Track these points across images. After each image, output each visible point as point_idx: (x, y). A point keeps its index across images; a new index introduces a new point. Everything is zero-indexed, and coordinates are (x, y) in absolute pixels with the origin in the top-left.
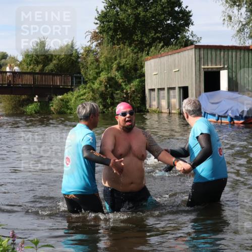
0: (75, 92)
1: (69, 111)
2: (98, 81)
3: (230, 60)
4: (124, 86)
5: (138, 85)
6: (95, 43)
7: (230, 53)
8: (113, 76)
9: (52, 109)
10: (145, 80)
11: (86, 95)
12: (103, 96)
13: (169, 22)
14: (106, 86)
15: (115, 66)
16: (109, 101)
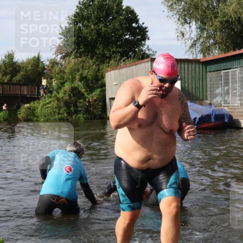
0: (41, 101)
1: (35, 119)
2: (62, 90)
3: (183, 71)
4: (86, 95)
5: (100, 94)
6: (60, 56)
7: (183, 65)
8: (76, 86)
9: (20, 116)
10: (105, 89)
11: (52, 103)
12: (67, 104)
13: (127, 37)
14: (70, 95)
15: (78, 77)
16: (72, 109)
